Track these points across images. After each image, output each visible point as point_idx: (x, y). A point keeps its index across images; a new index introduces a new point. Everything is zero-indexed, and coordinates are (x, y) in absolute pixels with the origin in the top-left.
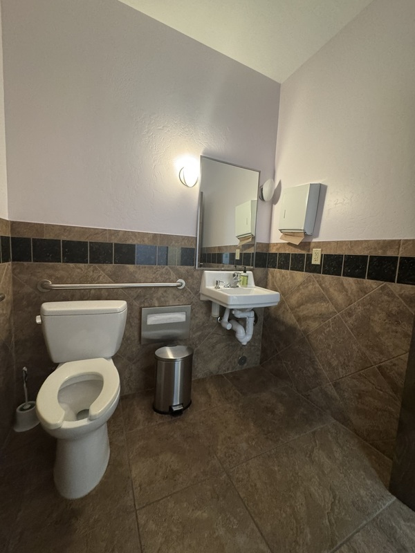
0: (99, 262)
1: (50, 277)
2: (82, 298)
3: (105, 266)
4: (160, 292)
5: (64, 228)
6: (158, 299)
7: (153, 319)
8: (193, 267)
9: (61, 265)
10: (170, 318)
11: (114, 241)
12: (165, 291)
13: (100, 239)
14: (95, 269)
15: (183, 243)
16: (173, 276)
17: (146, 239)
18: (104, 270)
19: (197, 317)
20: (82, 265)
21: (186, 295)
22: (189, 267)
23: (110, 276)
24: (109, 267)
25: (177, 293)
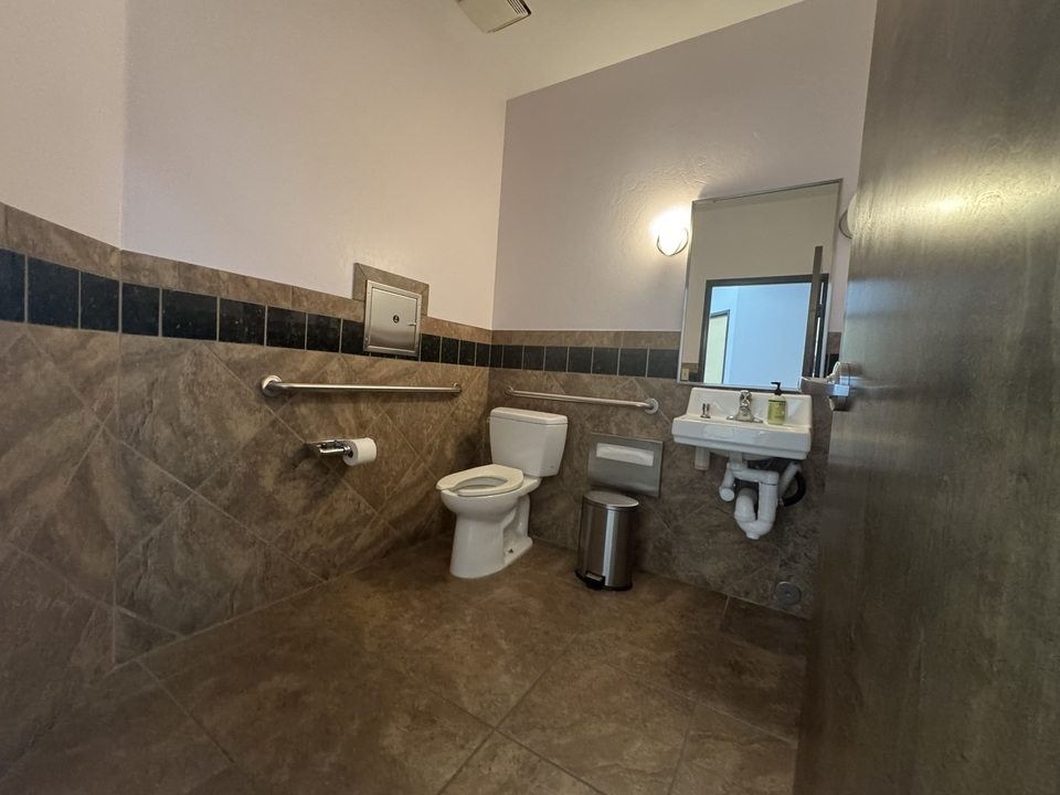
0: (553, 370)
1: (513, 383)
2: (527, 407)
3: (558, 374)
4: (621, 414)
5: (528, 333)
6: (617, 425)
7: (605, 451)
8: (673, 381)
9: (520, 371)
10: (628, 456)
11: (570, 344)
12: (628, 415)
13: (555, 343)
14: (549, 377)
15: (658, 343)
16: (640, 391)
17: (605, 339)
18: (557, 379)
19: (678, 467)
20: (537, 372)
21: (660, 425)
22: (667, 380)
23: (563, 387)
24: (562, 375)
25: (646, 420)
